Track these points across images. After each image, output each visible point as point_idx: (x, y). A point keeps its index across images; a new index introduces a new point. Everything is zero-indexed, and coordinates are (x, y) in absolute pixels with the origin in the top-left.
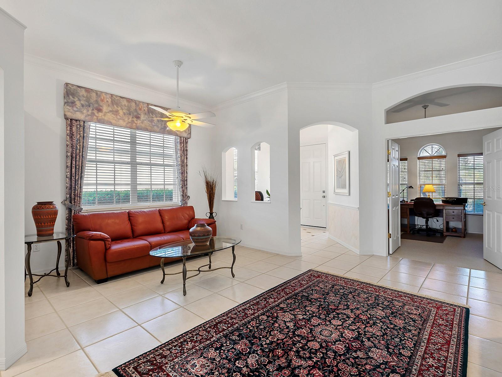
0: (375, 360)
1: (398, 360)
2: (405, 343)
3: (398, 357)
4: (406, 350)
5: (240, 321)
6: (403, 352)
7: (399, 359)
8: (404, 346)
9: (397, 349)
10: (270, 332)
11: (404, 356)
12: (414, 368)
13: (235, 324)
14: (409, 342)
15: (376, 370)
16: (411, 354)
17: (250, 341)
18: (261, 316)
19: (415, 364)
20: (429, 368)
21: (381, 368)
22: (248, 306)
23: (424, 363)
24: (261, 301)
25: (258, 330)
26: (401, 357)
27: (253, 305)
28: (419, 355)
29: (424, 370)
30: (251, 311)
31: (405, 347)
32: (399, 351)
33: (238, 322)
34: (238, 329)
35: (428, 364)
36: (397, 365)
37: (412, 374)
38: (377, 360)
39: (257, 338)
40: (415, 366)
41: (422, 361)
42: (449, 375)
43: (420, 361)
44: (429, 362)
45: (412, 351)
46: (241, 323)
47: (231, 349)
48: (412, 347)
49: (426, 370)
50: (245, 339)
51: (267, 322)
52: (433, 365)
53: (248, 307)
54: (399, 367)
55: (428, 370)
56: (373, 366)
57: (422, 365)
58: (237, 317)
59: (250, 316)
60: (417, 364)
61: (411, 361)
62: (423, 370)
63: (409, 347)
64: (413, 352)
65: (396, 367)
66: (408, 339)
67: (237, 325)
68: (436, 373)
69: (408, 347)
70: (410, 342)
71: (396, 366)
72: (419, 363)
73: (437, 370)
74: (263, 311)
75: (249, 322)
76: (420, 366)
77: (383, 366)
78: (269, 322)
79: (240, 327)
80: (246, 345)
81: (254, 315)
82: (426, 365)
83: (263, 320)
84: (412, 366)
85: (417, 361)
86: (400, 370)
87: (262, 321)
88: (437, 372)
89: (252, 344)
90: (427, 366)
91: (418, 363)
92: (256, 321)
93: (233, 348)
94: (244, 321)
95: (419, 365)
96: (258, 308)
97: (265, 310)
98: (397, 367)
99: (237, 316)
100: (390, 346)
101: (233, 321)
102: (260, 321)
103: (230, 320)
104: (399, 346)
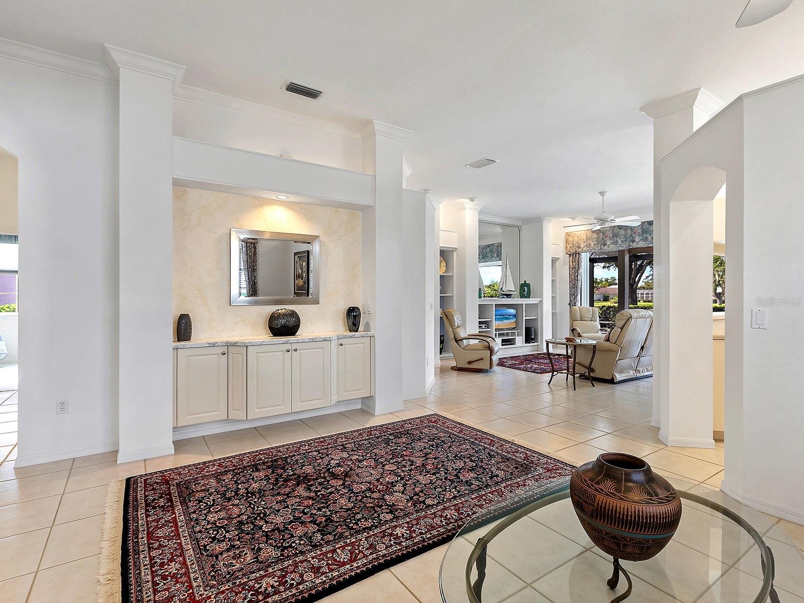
5: (468, 500)
10: (430, 483)
13: (477, 497)
17: (459, 478)
18: (434, 505)
22: (451, 525)
24: (421, 533)
25: (446, 487)
27: (440, 527)
30: (447, 515)
33: (471, 500)
34: (472, 492)
39: (449, 480)
46: (467, 498)
47: (480, 474)
50: (464, 481)
51: (429, 495)
53: (451, 523)
58: (473, 507)
59: (452, 506)
67: (473, 497)
74: (426, 513)
75: (455, 497)
78: (425, 494)
79: (469, 493)
80: (464, 475)
81: (444, 506)
83: (433, 498)
87: (435, 497)
89: (456, 475)
92: (444, 498)
93: (478, 475)
94: (461, 500)
96: (433, 519)
97: (423, 513)
99: (472, 509)
101: (478, 502)
102: (439, 497)
103: (483, 505)
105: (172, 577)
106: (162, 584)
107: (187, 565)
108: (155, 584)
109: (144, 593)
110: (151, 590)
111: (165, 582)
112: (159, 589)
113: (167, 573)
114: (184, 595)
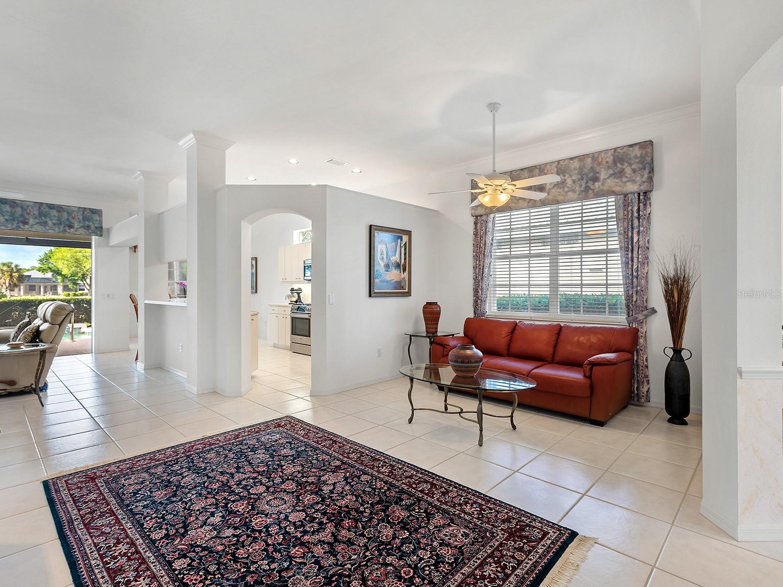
0: (197, 528)
1: (176, 548)
2: (198, 574)
3: (182, 551)
4: (186, 566)
6: (184, 560)
7: (178, 550)
8: (193, 569)
9: (195, 557)
11: (178, 558)
12: (153, 557)
14: (196, 580)
15: (182, 523)
16: (173, 567)
19: (155, 562)
20: (136, 573)
21: (181, 528)
23: (149, 573)
26: (179, 553)
28: (163, 576)
29: (140, 566)
31: (190, 570)
32: (190, 558)
35: (143, 576)
36: (173, 544)
37: (147, 551)
38: (195, 529)
40: (153, 559)
41: (152, 572)
42: (95, 564)
43: (155, 570)
44: (144, 579)
45: (176, 572)
48: (183, 578)
49: (137, 568)
52: (136, 581)
54: (167, 543)
55: (136, 570)
56: (190, 523)
57: (148, 569)
60: (154, 564)
61: (163, 561)
62: (140, 564)
63: (186, 574)
64: (175, 574)
65: (170, 541)
66: (204, 583)
68: (124, 575)
69: (188, 574)
70: (194, 581)
71: (172, 542)
72: (153, 568)
73: (126, 579)
76: (148, 565)
77: (182, 531)
82: (144, 572)
84: (156, 557)
85: (158, 567)
86: (163, 543)
88: (124, 578)
90: (140, 573)
91: (154, 566)
95: (152, 566)
98: (170, 543)
100: (206, 552)
104: (198, 563)
105: (500, 563)
106: (510, 564)
107: (482, 562)
108: (514, 569)
109: (526, 569)
110: (521, 567)
111: (508, 564)
112: (516, 563)
113: (499, 569)
114: (510, 543)
